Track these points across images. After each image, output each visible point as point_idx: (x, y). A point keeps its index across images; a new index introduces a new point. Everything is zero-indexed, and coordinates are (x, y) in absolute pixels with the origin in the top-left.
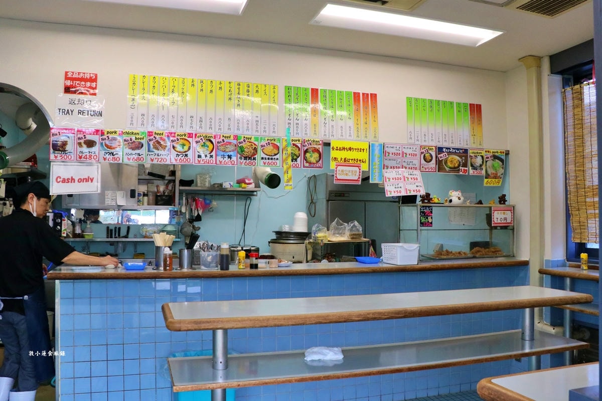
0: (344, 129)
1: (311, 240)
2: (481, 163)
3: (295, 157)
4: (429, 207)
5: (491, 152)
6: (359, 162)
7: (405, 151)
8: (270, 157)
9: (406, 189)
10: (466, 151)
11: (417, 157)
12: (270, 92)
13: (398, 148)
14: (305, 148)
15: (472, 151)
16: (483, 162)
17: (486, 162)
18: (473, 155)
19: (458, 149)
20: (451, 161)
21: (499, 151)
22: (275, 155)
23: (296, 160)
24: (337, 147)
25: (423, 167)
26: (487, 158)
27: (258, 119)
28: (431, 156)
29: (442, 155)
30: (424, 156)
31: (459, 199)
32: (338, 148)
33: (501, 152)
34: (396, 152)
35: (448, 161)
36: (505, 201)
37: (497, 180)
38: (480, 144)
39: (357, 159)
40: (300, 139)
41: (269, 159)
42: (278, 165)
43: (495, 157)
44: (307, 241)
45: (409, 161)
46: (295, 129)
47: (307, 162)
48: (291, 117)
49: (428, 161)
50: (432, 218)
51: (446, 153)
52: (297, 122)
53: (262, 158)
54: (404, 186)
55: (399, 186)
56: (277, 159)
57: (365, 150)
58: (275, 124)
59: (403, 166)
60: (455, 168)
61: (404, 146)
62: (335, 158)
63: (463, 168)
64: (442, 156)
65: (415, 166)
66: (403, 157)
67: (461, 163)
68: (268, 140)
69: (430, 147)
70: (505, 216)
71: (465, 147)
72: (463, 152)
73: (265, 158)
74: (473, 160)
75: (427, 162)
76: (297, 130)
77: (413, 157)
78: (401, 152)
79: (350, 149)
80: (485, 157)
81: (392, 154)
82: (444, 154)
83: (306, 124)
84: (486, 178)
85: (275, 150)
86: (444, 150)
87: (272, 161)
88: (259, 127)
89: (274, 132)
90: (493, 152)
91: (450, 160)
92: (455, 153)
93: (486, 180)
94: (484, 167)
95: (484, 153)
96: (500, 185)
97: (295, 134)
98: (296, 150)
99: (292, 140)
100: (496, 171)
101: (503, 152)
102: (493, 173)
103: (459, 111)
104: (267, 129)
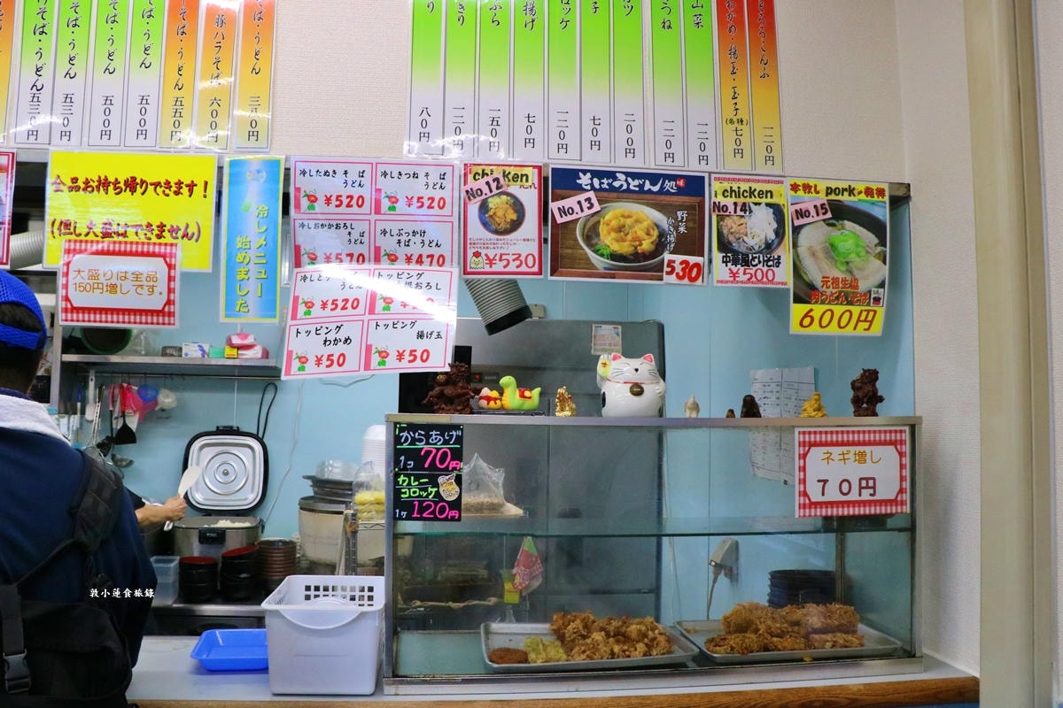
0: (116, 109)
2: (772, 236)
4: (443, 429)
5: (822, 186)
6: (168, 238)
7: (387, 186)
9: (369, 348)
10: (694, 185)
11: (447, 211)
13: (353, 176)
15: (727, 185)
16: (780, 233)
17: (797, 230)
18: (728, 202)
19: (654, 178)
20: (620, 229)
21: (861, 187)
24: (75, 180)
25: (477, 255)
26: (800, 214)
28: (518, 207)
29: (570, 202)
30: (484, 207)
31: (637, 390)
32: (81, 183)
33: (869, 192)
34: (345, 192)
35: (602, 229)
36: (875, 399)
37: (856, 310)
38: (769, 159)
39: (161, 226)
43: (838, 212)
45: (409, 227)
49: (503, 226)
50: (459, 480)
51: (591, 194)
54: (365, 332)
55: (342, 335)
57: (198, 190)
59: (377, 250)
60: (638, 256)
61: (381, 168)
62: (67, 225)
63: (679, 258)
64: (574, 207)
65: (436, 252)
66: (378, 211)
67: (672, 238)
69: (513, 171)
70: (867, 470)
71: (694, 168)
72: (680, 192)
74: (728, 222)
75: (497, 232)
77: (425, 210)
78: (366, 192)
79: (132, 185)
80: (789, 212)
81: (328, 201)
82: (582, 197)
84: (798, 300)
86: (584, 180)
90: (829, 191)
91: (614, 223)
92: (640, 195)
93: (798, 310)
94: (785, 253)
95: (783, 196)
96: (877, 329)
100: (850, 272)
101: (881, 192)
102: (835, 280)
103: (666, 25)
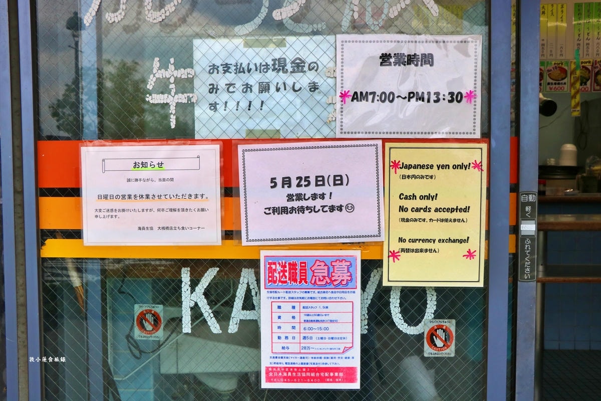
1: (585, 175)
3: (585, 80)
8: (557, 82)
12: (557, 13)
14: (597, 70)
22: (563, 79)
23: (586, 84)
27: (545, 42)
40: (592, 61)
41: (555, 84)
42: (566, 89)
44: (580, 176)
46: (585, 50)
47: (598, 85)
48: (581, 37)
52: (587, 41)
53: (549, 84)
56: (565, 84)
58: (562, 46)
68: (555, 64)
73: (552, 84)
76: (587, 51)
83: (598, 43)
85: (562, 74)
87: (559, 86)
88: (545, 51)
89: (561, 55)
97: (585, 55)
98: (586, 72)
99: (582, 63)
104: (554, 53)
